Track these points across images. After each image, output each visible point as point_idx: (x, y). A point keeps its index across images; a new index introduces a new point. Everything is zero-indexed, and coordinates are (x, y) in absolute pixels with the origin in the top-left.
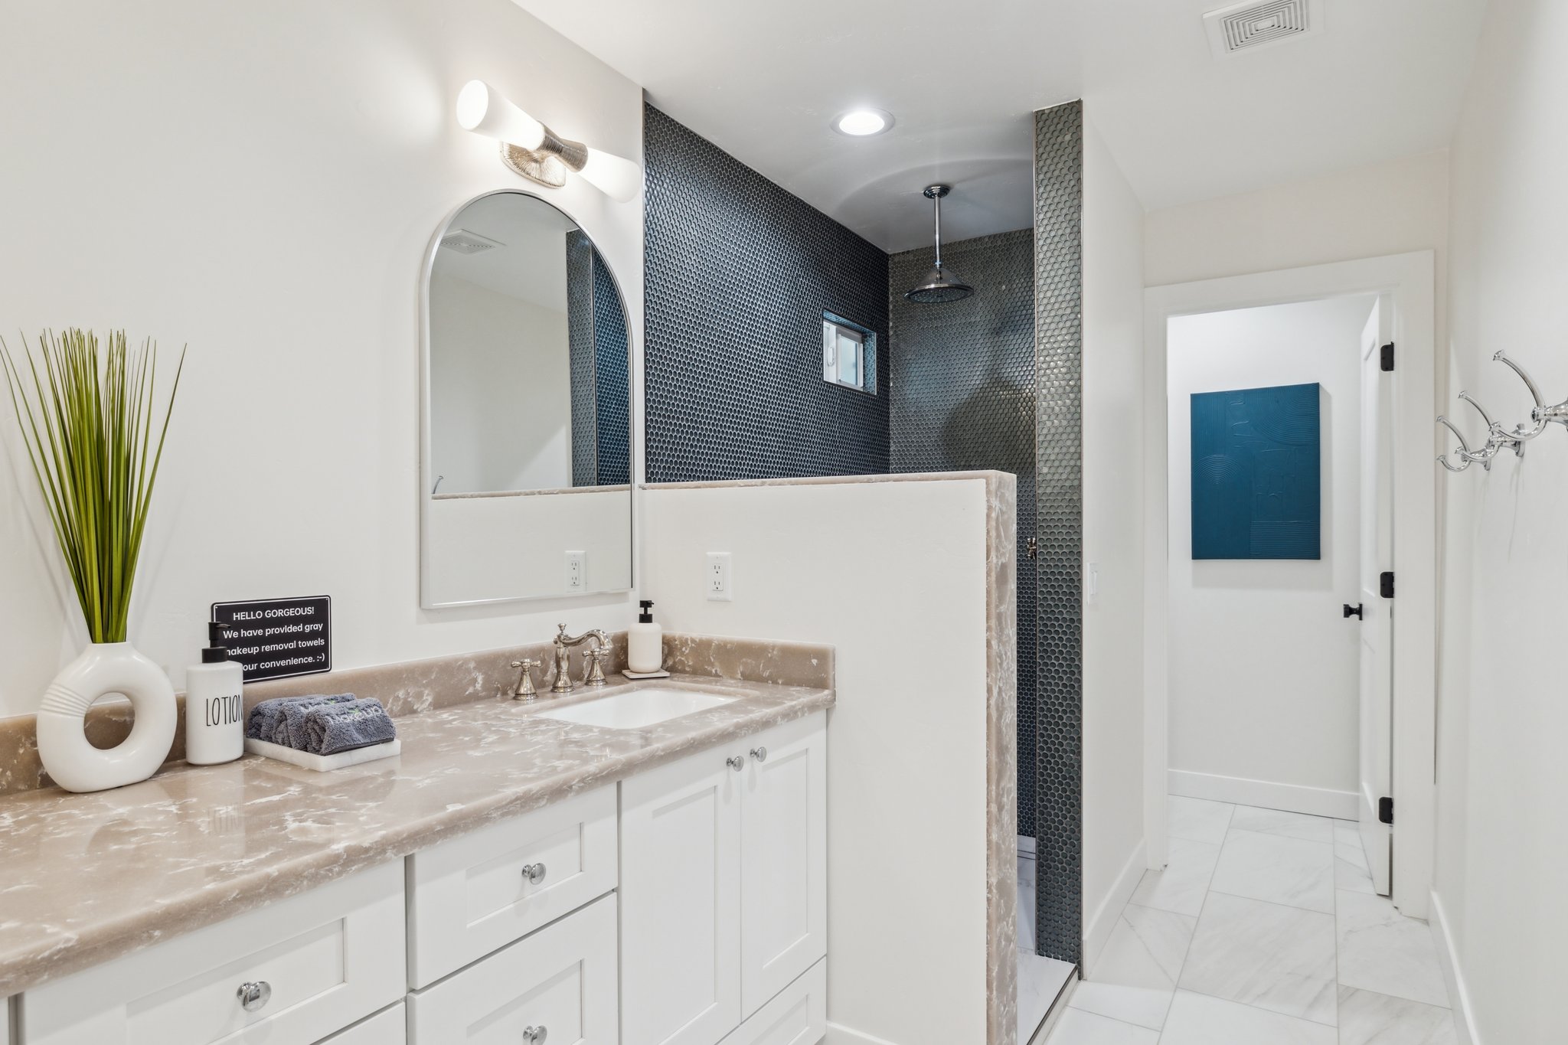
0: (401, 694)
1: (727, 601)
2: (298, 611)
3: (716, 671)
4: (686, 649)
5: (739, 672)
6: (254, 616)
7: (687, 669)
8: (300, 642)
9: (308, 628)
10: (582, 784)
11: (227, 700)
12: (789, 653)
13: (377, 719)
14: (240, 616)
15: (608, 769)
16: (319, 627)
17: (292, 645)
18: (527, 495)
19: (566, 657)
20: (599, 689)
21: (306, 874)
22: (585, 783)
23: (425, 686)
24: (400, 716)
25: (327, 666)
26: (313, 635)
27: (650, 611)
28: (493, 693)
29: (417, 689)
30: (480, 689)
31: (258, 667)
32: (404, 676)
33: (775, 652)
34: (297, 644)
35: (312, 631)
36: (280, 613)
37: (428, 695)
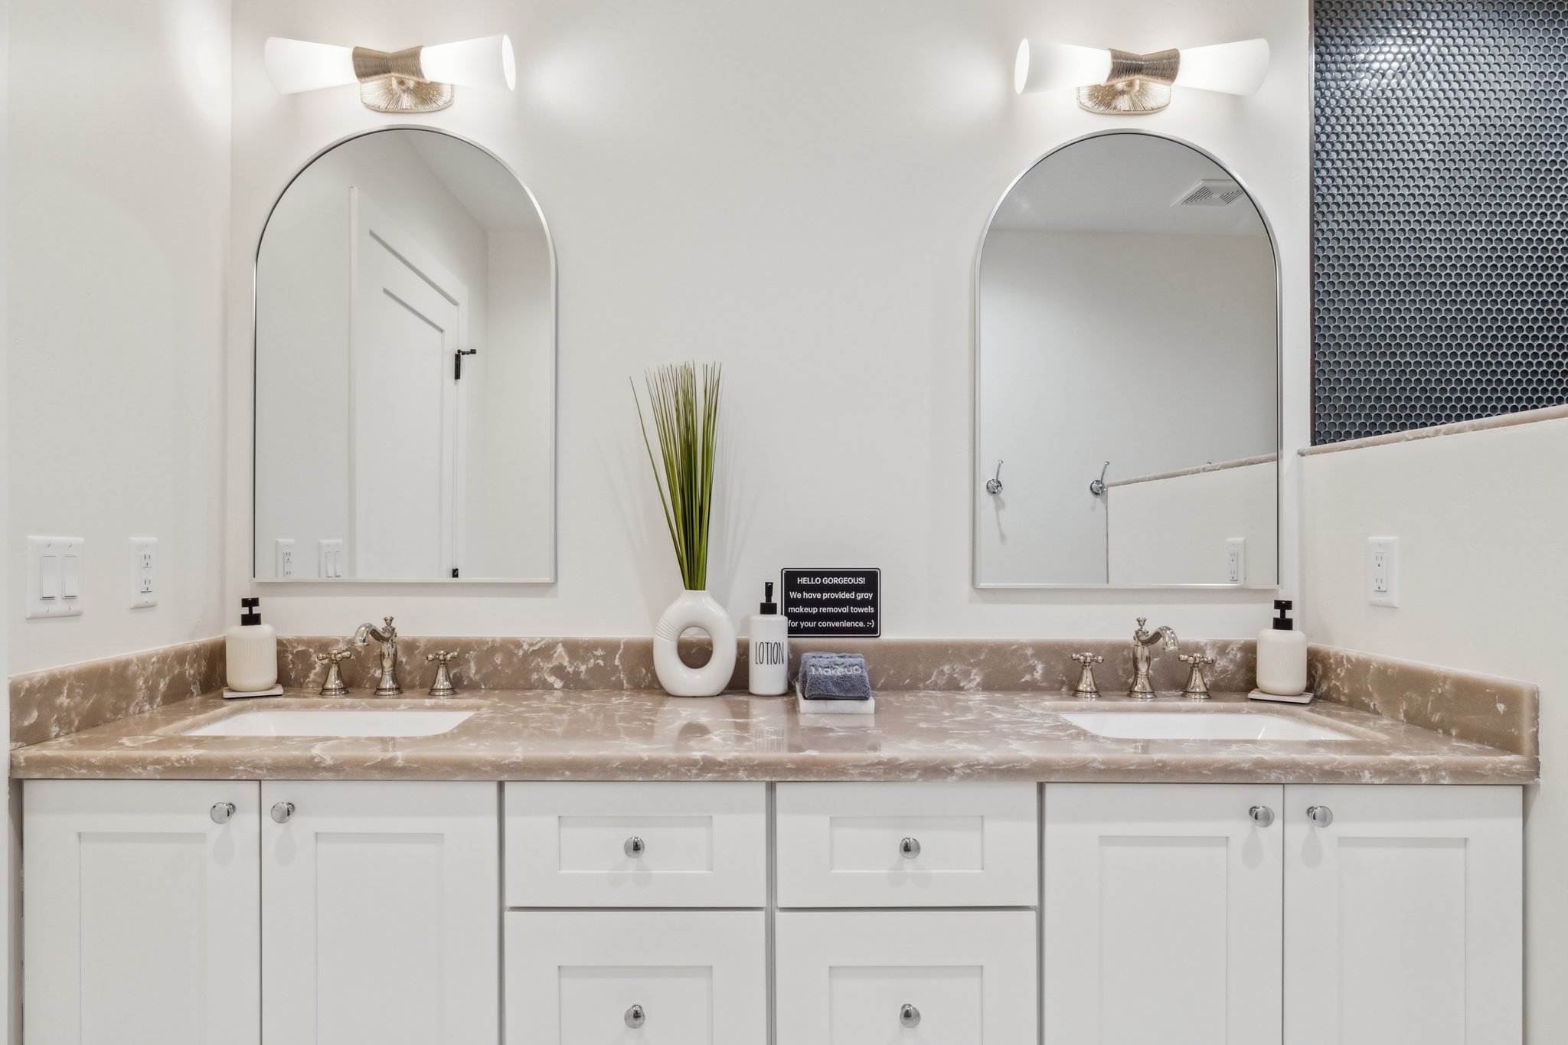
0: (946, 668)
1: (1392, 607)
2: (850, 581)
3: (1374, 705)
4: (1341, 671)
5: (1401, 711)
6: (814, 581)
7: (1343, 698)
8: (852, 608)
9: (860, 596)
10: (969, 771)
11: (769, 645)
12: (1469, 692)
13: (854, 677)
14: (803, 581)
15: (1008, 763)
16: (869, 596)
17: (845, 610)
18: (1194, 473)
19: (1144, 659)
20: (1198, 702)
21: (669, 766)
22: (972, 770)
23: (974, 665)
24: (944, 690)
25: (876, 632)
26: (864, 603)
27: (1289, 614)
28: (1056, 685)
29: (964, 667)
30: (1039, 678)
31: (817, 624)
32: (950, 652)
33: (1447, 687)
34: (850, 609)
35: (863, 599)
36: (835, 581)
37: (975, 674)
